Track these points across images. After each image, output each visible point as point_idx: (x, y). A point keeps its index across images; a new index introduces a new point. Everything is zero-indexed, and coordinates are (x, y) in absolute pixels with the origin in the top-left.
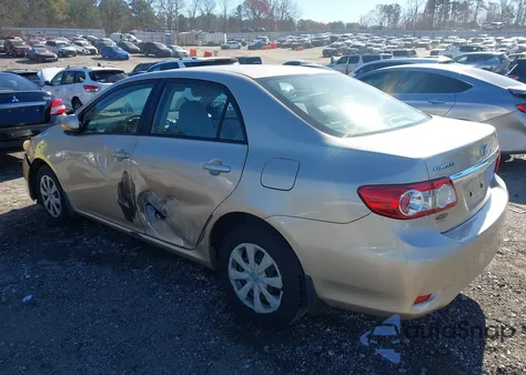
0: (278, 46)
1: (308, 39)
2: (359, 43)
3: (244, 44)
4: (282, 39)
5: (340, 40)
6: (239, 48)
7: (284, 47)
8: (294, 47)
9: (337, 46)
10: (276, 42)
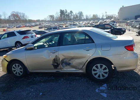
0: (25, 27)
1: (33, 24)
2: (47, 25)
3: (14, 27)
4: (26, 25)
5: (42, 24)
6: (13, 28)
7: (27, 27)
8: (30, 27)
9: (42, 26)
10: (24, 26)
